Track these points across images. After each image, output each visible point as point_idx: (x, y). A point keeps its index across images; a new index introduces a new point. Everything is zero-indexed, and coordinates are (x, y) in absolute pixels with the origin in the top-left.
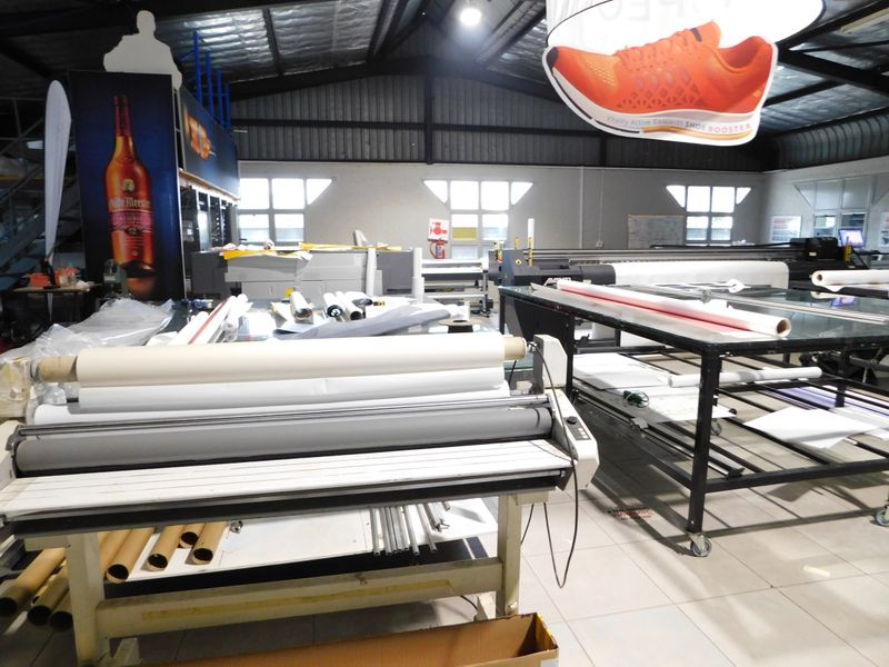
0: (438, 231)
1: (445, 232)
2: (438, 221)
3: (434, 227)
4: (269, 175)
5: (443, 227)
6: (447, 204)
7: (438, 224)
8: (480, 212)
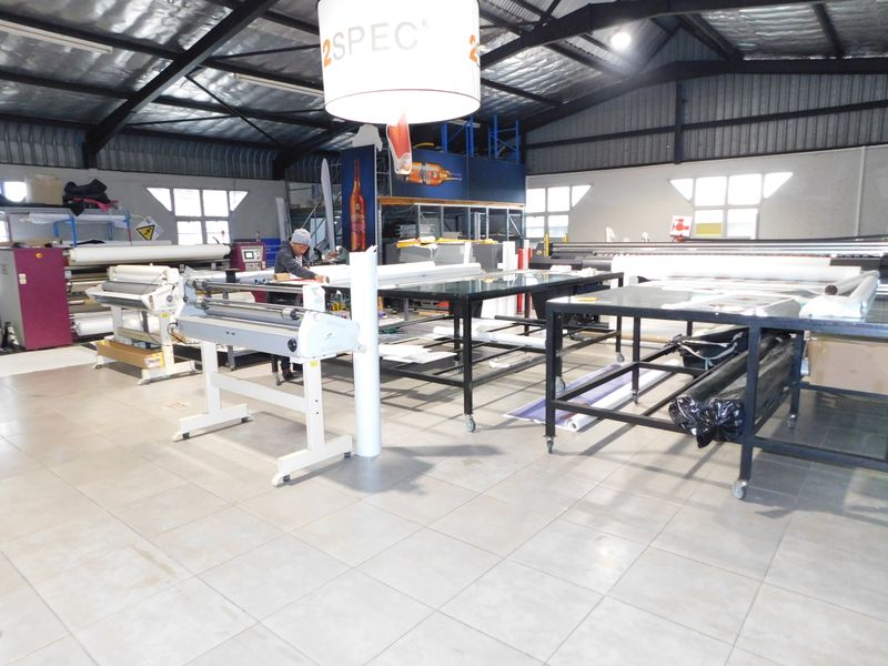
0: (680, 227)
1: (687, 228)
2: (681, 218)
3: (676, 223)
4: (546, 186)
5: (685, 224)
6: (692, 201)
7: (681, 220)
8: (726, 208)
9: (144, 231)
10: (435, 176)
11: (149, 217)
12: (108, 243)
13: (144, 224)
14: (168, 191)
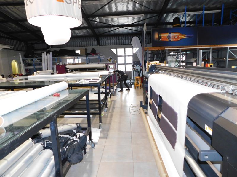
9: (109, 60)
10: (177, 37)
11: (110, 56)
12: (95, 63)
13: (109, 58)
14: (116, 49)
